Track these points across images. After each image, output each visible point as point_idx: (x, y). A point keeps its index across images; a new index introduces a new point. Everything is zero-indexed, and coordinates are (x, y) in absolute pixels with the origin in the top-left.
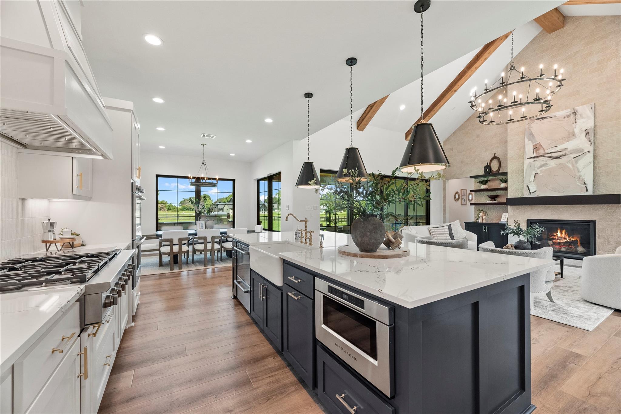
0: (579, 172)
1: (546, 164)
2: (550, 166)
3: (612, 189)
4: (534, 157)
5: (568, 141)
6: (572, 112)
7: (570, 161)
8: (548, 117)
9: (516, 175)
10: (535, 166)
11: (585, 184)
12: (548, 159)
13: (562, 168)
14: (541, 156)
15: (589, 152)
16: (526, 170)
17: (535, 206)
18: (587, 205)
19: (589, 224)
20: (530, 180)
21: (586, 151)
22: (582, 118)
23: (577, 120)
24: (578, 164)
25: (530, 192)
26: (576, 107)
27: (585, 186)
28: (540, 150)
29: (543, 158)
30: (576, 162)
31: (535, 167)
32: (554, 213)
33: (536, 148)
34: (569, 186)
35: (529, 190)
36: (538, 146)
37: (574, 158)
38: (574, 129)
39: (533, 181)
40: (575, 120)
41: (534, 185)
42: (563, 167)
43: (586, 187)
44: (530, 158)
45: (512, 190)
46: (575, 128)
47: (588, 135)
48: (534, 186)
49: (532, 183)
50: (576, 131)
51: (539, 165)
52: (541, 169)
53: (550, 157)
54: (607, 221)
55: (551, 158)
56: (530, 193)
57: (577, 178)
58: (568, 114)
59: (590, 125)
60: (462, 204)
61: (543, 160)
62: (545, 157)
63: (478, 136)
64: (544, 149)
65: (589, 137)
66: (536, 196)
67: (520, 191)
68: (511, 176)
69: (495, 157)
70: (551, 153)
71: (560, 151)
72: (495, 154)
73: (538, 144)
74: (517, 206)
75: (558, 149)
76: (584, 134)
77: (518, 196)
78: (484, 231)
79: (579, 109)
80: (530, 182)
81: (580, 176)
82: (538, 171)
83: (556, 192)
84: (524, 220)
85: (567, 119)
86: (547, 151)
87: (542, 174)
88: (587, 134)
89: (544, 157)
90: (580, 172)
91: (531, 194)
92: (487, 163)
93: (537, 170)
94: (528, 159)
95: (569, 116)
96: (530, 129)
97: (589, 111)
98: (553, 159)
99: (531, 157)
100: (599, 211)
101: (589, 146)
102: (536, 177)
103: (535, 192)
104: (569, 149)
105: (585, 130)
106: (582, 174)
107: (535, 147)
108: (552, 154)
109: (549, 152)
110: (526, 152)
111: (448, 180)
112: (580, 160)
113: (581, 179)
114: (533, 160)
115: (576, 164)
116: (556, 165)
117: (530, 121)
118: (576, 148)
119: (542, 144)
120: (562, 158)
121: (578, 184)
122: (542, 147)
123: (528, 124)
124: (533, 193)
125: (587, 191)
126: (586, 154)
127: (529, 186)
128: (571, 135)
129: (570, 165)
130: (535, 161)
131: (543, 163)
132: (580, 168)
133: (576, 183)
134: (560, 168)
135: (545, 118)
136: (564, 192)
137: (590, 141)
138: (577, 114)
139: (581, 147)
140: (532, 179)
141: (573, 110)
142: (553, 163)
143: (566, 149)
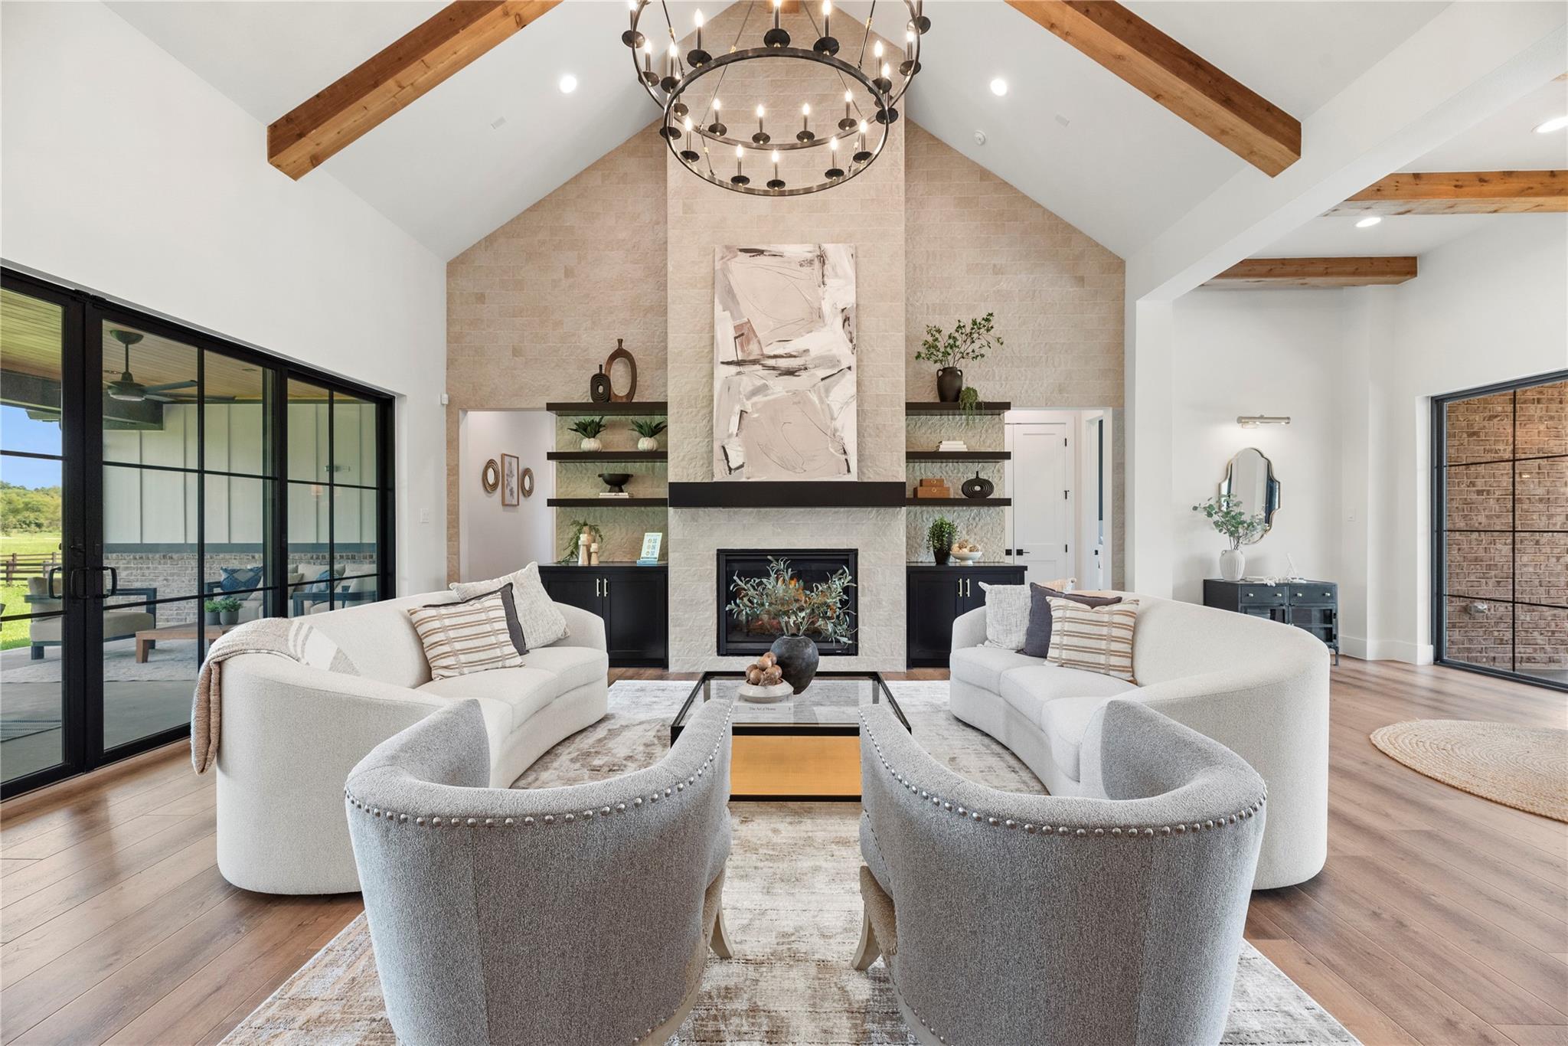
0: (833, 418)
1: (765, 387)
2: (773, 394)
3: (885, 470)
4: (739, 363)
5: (811, 332)
6: (815, 254)
7: (815, 385)
8: (766, 251)
9: (690, 410)
10: (741, 389)
11: (845, 452)
12: (769, 374)
13: (799, 403)
14: (754, 362)
15: (849, 368)
16: (720, 396)
17: (736, 509)
18: (842, 509)
19: (846, 557)
20: (730, 431)
21: (844, 365)
22: (836, 275)
23: (825, 279)
24: (830, 398)
25: (729, 466)
26: (825, 243)
27: (843, 457)
28: (751, 342)
29: (758, 367)
30: (827, 391)
31: (740, 392)
32: (780, 530)
33: (742, 335)
34: (814, 456)
35: (728, 462)
36: (745, 331)
37: (823, 379)
38: (820, 302)
39: (737, 435)
40: (823, 276)
41: (740, 446)
42: (799, 399)
43: (846, 460)
44: (728, 363)
45: (680, 458)
46: (824, 299)
47: (846, 323)
48: (739, 448)
49: (734, 439)
50: (826, 308)
51: (750, 388)
52: (755, 399)
53: (774, 368)
54: (878, 551)
55: (775, 372)
56: (730, 469)
57: (829, 433)
58: (809, 256)
59: (848, 299)
60: (507, 503)
61: (759, 373)
62: (763, 365)
63: (568, 273)
64: (759, 343)
65: (851, 329)
66: (744, 480)
67: (701, 463)
68: (678, 413)
69: (620, 353)
70: (775, 357)
71: (795, 357)
72: (620, 341)
73: (746, 323)
74: (693, 510)
75: (789, 348)
76: (839, 320)
77: (695, 478)
78: (598, 593)
79: (829, 248)
80: (730, 436)
81: (836, 430)
82: (749, 408)
83: (788, 469)
84: (711, 553)
85: (806, 269)
86: (768, 351)
87: (756, 415)
88: (846, 320)
89: (760, 367)
90: (835, 419)
91: (733, 472)
92: (601, 366)
93: (745, 400)
94: (725, 366)
95: (811, 262)
96: (725, 275)
97: (849, 261)
98: (780, 375)
99: (730, 360)
100: (863, 524)
101: (850, 353)
102: (743, 422)
103: (742, 466)
104: (813, 353)
105: (843, 310)
106: (838, 424)
107: (740, 333)
108: (778, 359)
109: (772, 354)
110: (717, 344)
111: (465, 411)
112: (834, 386)
113: (838, 439)
114: (734, 369)
115: (827, 397)
116: (787, 392)
117: (725, 250)
118: (827, 353)
119: (754, 328)
120: (799, 376)
121: (832, 450)
122: (756, 336)
123: (722, 258)
124: (737, 471)
125: (849, 471)
126: (844, 374)
127: (726, 447)
128: (815, 317)
129: (815, 399)
130: (739, 373)
131: (759, 383)
132: (835, 407)
133: (827, 448)
134: (794, 403)
135: (760, 252)
136: (805, 471)
137: (851, 341)
138: (826, 262)
139: (834, 351)
140: (734, 429)
141: (817, 249)
142: (780, 387)
143: (806, 351)
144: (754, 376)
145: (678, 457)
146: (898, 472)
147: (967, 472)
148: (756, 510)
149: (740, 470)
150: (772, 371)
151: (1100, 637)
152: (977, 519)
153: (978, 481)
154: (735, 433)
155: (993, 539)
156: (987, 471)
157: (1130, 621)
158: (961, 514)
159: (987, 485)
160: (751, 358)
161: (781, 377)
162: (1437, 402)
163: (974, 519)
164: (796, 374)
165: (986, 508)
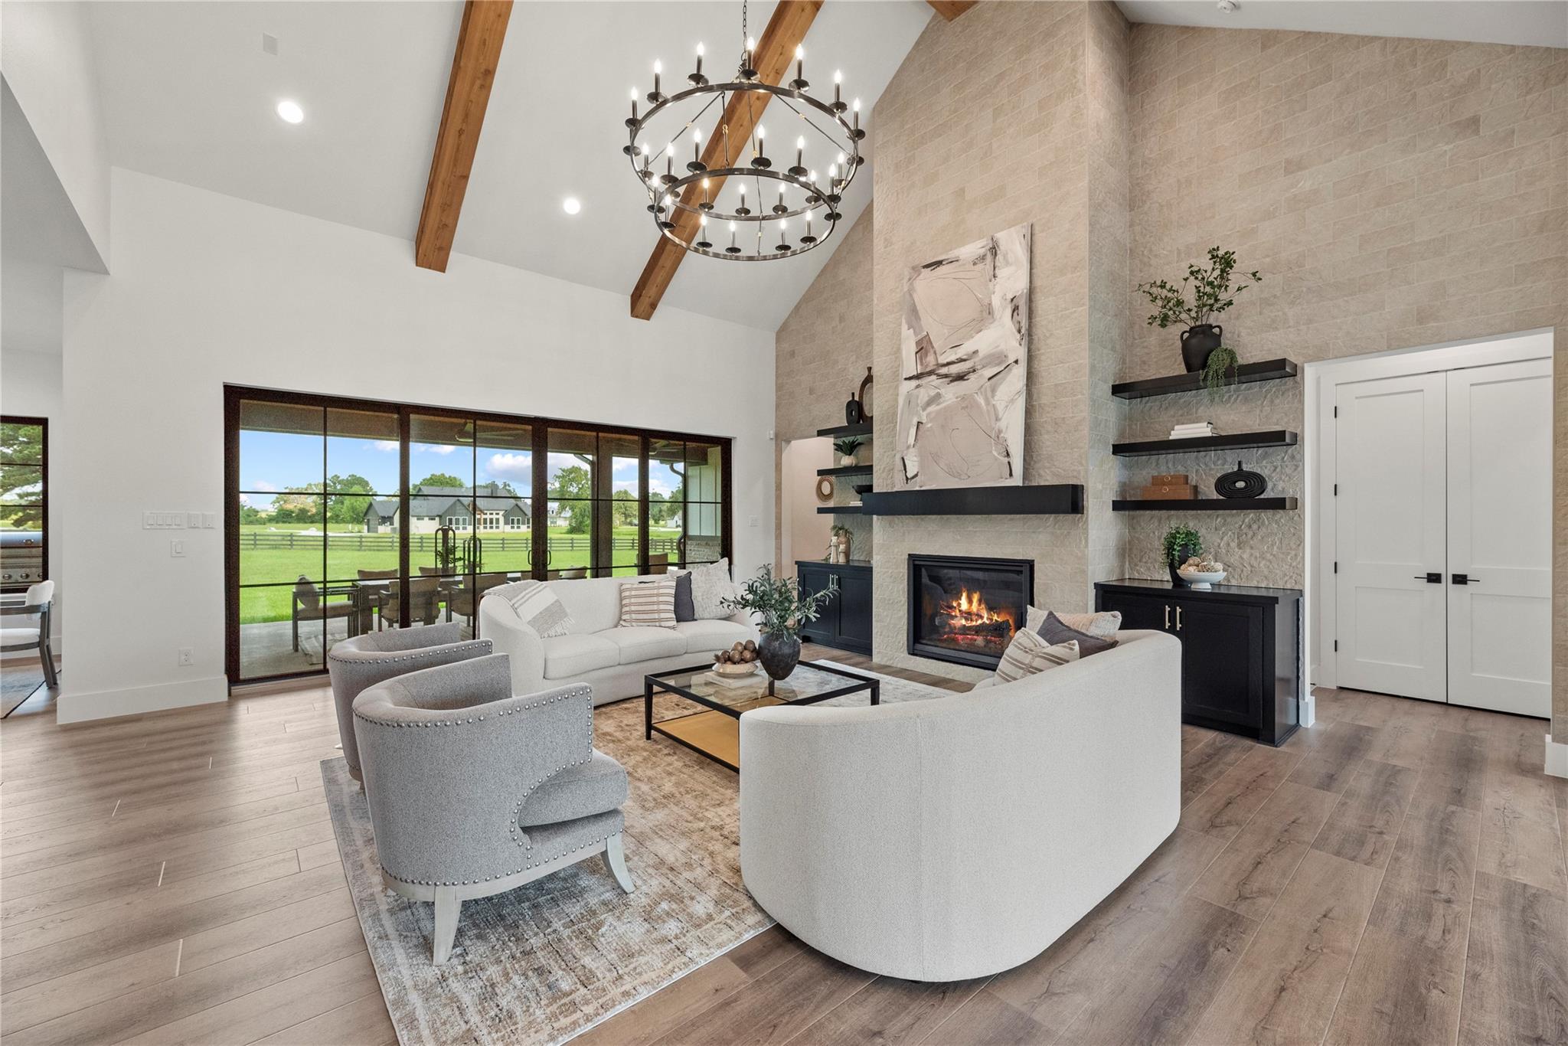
0: (997, 419)
1: (938, 396)
2: (945, 401)
3: (1064, 471)
4: (918, 377)
5: (981, 331)
6: (988, 248)
7: (982, 387)
8: (945, 260)
10: (919, 402)
11: (1008, 455)
12: (941, 382)
13: (967, 407)
14: (930, 373)
15: (1016, 362)
16: (903, 413)
17: (923, 516)
18: (1018, 516)
19: (1020, 568)
20: (909, 443)
21: (1011, 359)
22: (1007, 263)
23: (997, 271)
24: (996, 398)
25: (906, 476)
26: (997, 232)
27: (1006, 460)
28: (929, 355)
29: (934, 377)
30: (993, 391)
31: (918, 405)
32: (959, 537)
33: (922, 348)
34: (978, 461)
35: (906, 472)
36: (924, 345)
37: (990, 379)
38: (991, 297)
39: (914, 446)
40: (994, 269)
41: (915, 456)
42: (966, 403)
43: (1009, 463)
44: (910, 379)
45: (879, 471)
46: (994, 293)
47: (1015, 314)
48: (915, 459)
49: (912, 450)
50: (996, 301)
51: (926, 399)
52: (930, 409)
53: (946, 376)
54: (1055, 563)
55: (947, 379)
56: (907, 479)
57: (993, 436)
58: (982, 252)
59: (1021, 285)
61: (933, 383)
62: (938, 375)
63: (842, 319)
64: (935, 353)
65: (1019, 318)
66: (917, 488)
68: (879, 425)
69: (869, 379)
70: (948, 364)
71: (965, 360)
72: (870, 368)
73: (925, 337)
74: (890, 517)
75: (961, 353)
76: (1009, 311)
78: (831, 587)
79: (1002, 236)
80: (908, 447)
81: (1000, 432)
82: (924, 419)
83: (954, 477)
84: (903, 557)
85: (980, 266)
86: (942, 360)
87: (930, 425)
88: (1016, 309)
90: (1000, 420)
91: (909, 481)
92: (853, 394)
93: (921, 412)
94: (908, 382)
95: (983, 258)
96: (911, 295)
97: (1020, 243)
98: (952, 381)
99: (911, 375)
100: (1039, 533)
101: (1018, 345)
102: (919, 433)
103: (916, 475)
104: (981, 354)
105: (1012, 300)
106: (1002, 424)
107: (920, 347)
108: (949, 366)
109: (945, 362)
110: (902, 362)
111: (788, 442)
112: (1001, 384)
113: (1001, 441)
114: (914, 383)
115: (993, 397)
116: (957, 398)
117: (911, 271)
118: (994, 350)
119: (932, 340)
120: (968, 379)
121: (995, 454)
122: (933, 347)
123: (910, 279)
124: (913, 480)
125: (1011, 475)
126: (1011, 369)
127: (905, 458)
128: (985, 314)
129: (981, 401)
130: (918, 387)
131: (933, 393)
132: (1000, 407)
133: (991, 452)
134: (963, 408)
135: (939, 263)
136: (969, 477)
137: (1019, 331)
138: (998, 252)
139: (1002, 347)
140: (911, 441)
141: (990, 241)
142: (951, 393)
143: (976, 352)
144: (929, 388)
146: (1079, 472)
147: (1225, 462)
149: (915, 479)
150: (944, 380)
152: (1255, 527)
153: (1240, 474)
154: (912, 444)
155: (1281, 556)
156: (1254, 461)
158: (1229, 520)
159: (1257, 482)
160: (928, 370)
161: (956, 383)
163: (1250, 527)
164: (966, 378)
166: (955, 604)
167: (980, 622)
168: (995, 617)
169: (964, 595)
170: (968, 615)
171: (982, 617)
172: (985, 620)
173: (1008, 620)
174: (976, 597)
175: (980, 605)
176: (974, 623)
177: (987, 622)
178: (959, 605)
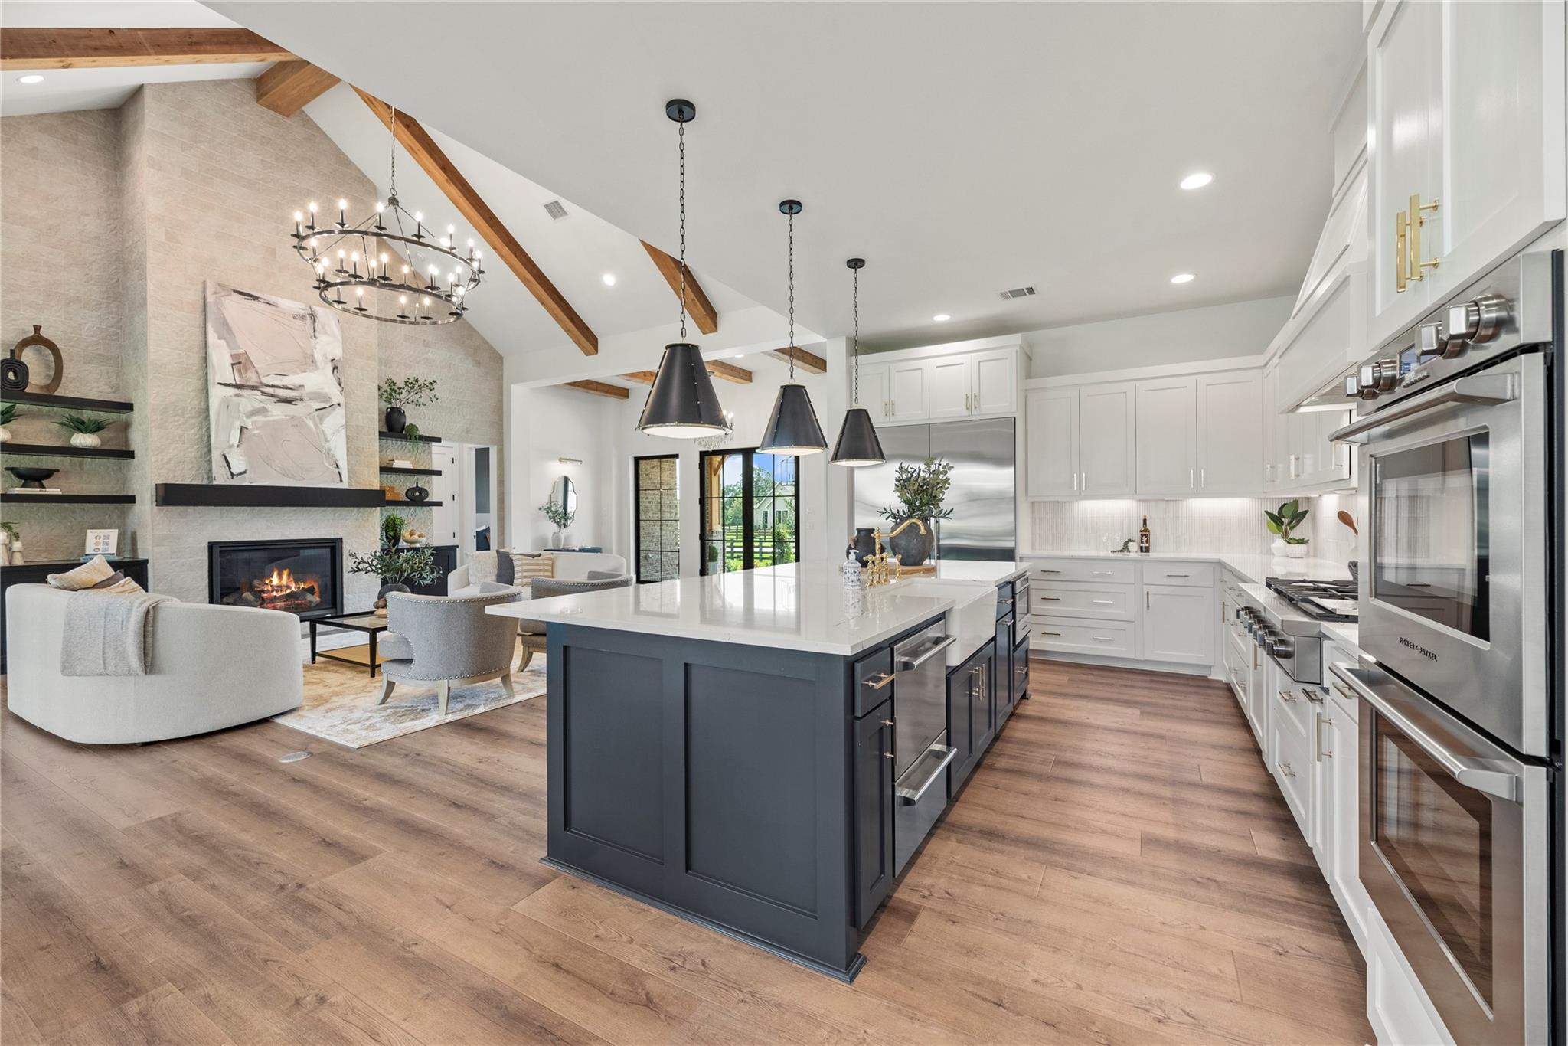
0: (326, 441)
1: (264, 410)
2: (272, 416)
4: (237, 386)
5: (305, 372)
6: (307, 312)
7: (310, 414)
8: (261, 298)
9: (176, 419)
10: (241, 408)
11: (338, 467)
12: (268, 399)
13: (297, 425)
14: (253, 388)
15: (339, 404)
16: (218, 414)
18: (330, 508)
19: (333, 544)
20: (231, 443)
21: (335, 402)
22: (325, 333)
23: (316, 333)
24: (324, 425)
25: (231, 472)
26: (315, 305)
27: (337, 470)
28: (249, 371)
29: (256, 392)
30: (321, 419)
31: (239, 411)
32: (273, 524)
33: (240, 363)
34: (311, 468)
35: (230, 468)
36: (242, 360)
37: (317, 410)
38: (313, 351)
39: (238, 446)
40: (314, 331)
41: (241, 455)
42: (297, 423)
43: (339, 472)
44: (226, 385)
45: (165, 461)
46: (316, 348)
47: (335, 371)
48: (241, 458)
49: (235, 450)
50: (318, 356)
51: (249, 408)
52: (255, 418)
53: (272, 396)
54: (354, 538)
55: (273, 399)
56: (232, 475)
57: (324, 452)
58: (302, 312)
59: (337, 352)
61: (258, 397)
62: (262, 392)
64: (257, 372)
65: (339, 375)
66: (247, 484)
67: (190, 466)
68: (162, 419)
69: (37, 339)
70: (273, 386)
71: (291, 389)
72: (37, 328)
73: (243, 354)
75: (285, 381)
76: (329, 367)
77: (183, 480)
79: (320, 311)
80: (230, 446)
81: (329, 450)
82: (248, 423)
83: (289, 477)
84: (202, 545)
85: (299, 322)
86: (266, 381)
87: (256, 432)
88: (335, 368)
89: (259, 393)
90: (329, 442)
91: (235, 477)
92: (10, 351)
93: (245, 418)
94: (219, 386)
95: (303, 318)
96: (219, 309)
98: (279, 401)
99: (228, 383)
100: (347, 520)
101: (339, 393)
102: (243, 436)
103: (244, 472)
104: (307, 389)
105: (332, 360)
106: (331, 445)
107: (238, 361)
108: (276, 389)
109: (270, 384)
110: (213, 367)
112: (327, 417)
113: (331, 456)
114: (232, 391)
115: (321, 424)
116: (286, 416)
117: (217, 286)
118: (320, 391)
119: (252, 360)
120: (296, 405)
121: (327, 465)
122: (254, 367)
123: (215, 293)
124: (239, 477)
125: (341, 480)
126: (334, 409)
127: (227, 455)
128: (309, 361)
129: (311, 424)
130: (237, 395)
131: (258, 405)
132: (329, 433)
133: (323, 463)
134: (293, 426)
135: (256, 298)
136: (304, 479)
137: (340, 384)
138: (317, 321)
139: (326, 390)
140: (236, 442)
141: (308, 308)
142: (278, 411)
143: (302, 386)
144: (252, 400)
145: (162, 460)
146: (373, 482)
147: (410, 482)
148: (249, 508)
149: (243, 475)
150: (271, 398)
151: (540, 570)
152: (414, 515)
153: (417, 489)
154: (236, 445)
156: (423, 481)
157: (550, 562)
158: (403, 511)
159: (424, 493)
160: (249, 384)
161: (280, 404)
162: (637, 460)
163: (412, 515)
164: (293, 403)
165: (420, 508)
166: (267, 582)
167: (289, 591)
168: (302, 585)
169: (275, 573)
170: (279, 588)
171: (290, 588)
172: (293, 589)
173: (313, 587)
174: (285, 574)
175: (289, 578)
176: (284, 593)
177: (295, 590)
178: (271, 581)
